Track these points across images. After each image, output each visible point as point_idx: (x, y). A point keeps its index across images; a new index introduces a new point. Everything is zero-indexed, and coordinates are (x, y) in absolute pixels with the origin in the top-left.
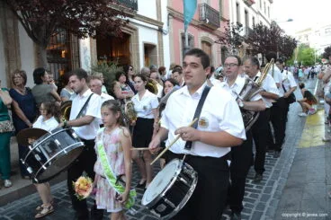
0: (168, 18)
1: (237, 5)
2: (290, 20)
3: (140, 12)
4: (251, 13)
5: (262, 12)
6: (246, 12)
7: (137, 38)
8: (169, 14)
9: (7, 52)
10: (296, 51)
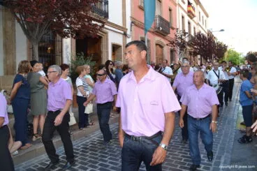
0: (131, 26)
1: (183, 17)
2: (222, 30)
3: (110, 20)
4: (193, 24)
5: (201, 23)
6: (189, 23)
7: (107, 39)
8: (132, 22)
9: (5, 45)
10: (226, 54)
